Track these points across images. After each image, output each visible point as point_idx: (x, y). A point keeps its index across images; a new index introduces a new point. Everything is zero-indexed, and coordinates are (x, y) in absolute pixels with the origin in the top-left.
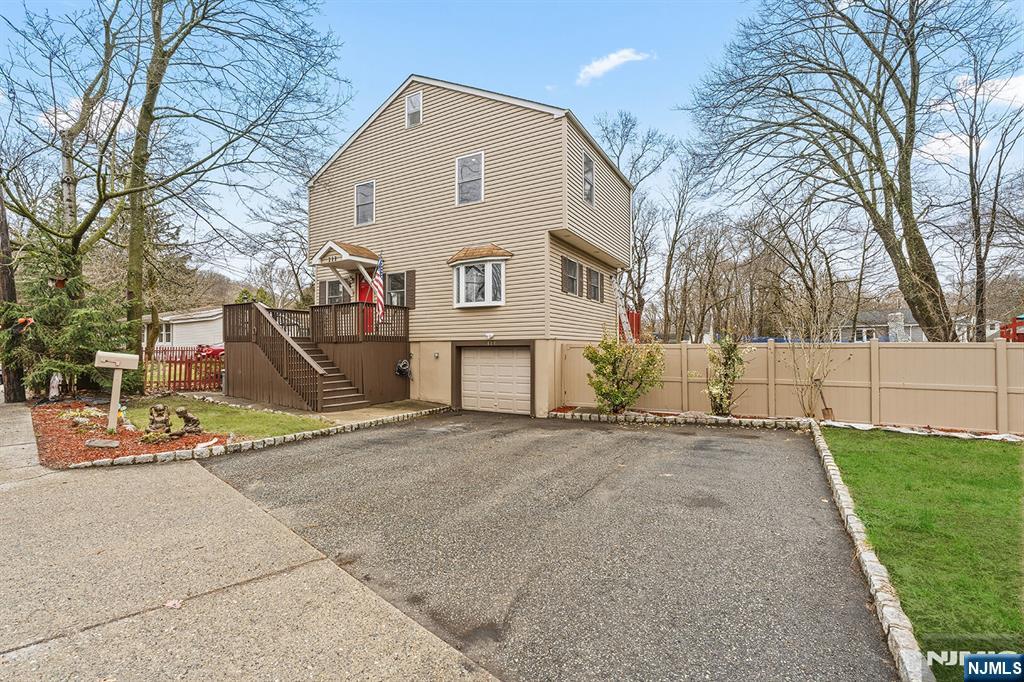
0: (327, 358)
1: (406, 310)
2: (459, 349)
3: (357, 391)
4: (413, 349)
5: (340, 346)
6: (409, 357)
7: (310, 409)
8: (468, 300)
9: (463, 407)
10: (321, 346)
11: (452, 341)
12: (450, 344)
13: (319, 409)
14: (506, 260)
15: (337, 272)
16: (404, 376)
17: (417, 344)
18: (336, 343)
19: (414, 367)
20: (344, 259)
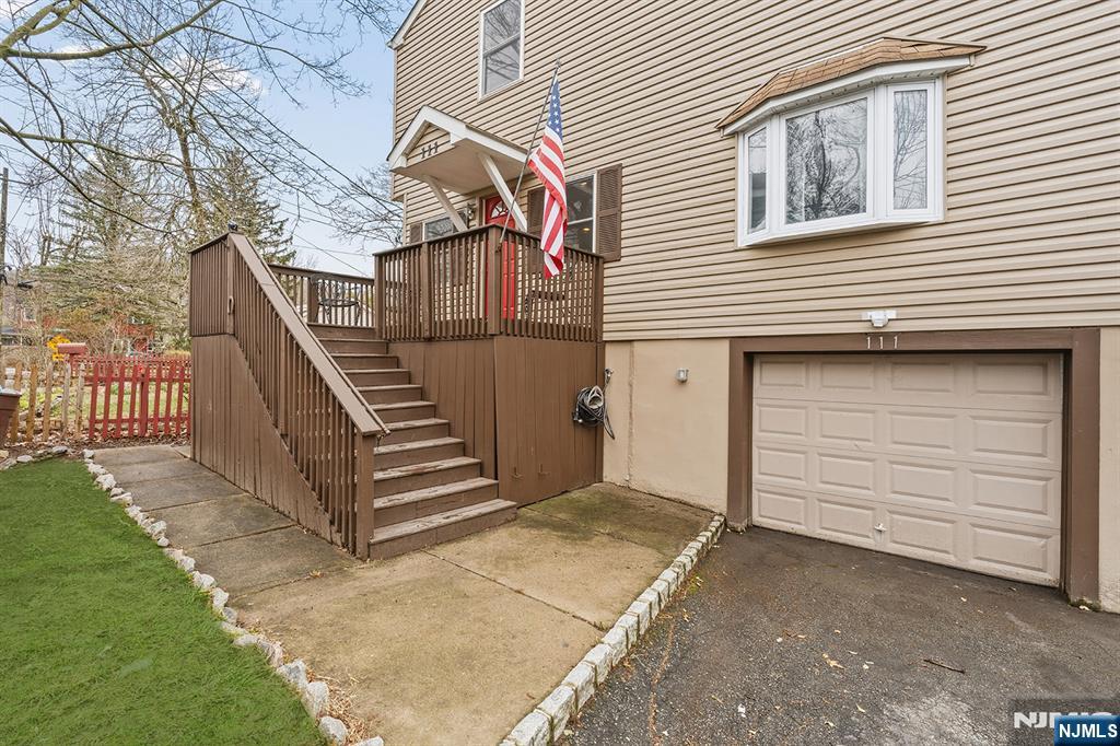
0: (409, 378)
1: (598, 261)
2: (750, 358)
3: (479, 469)
4: (614, 359)
5: (436, 347)
6: (601, 377)
7: (338, 538)
8: (790, 219)
9: (757, 519)
10: (399, 350)
11: (732, 339)
12: (726, 345)
13: (360, 547)
14: (949, 74)
15: (443, 195)
16: (592, 423)
17: (625, 349)
18: (430, 340)
19: (615, 403)
20: (454, 139)
